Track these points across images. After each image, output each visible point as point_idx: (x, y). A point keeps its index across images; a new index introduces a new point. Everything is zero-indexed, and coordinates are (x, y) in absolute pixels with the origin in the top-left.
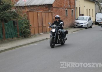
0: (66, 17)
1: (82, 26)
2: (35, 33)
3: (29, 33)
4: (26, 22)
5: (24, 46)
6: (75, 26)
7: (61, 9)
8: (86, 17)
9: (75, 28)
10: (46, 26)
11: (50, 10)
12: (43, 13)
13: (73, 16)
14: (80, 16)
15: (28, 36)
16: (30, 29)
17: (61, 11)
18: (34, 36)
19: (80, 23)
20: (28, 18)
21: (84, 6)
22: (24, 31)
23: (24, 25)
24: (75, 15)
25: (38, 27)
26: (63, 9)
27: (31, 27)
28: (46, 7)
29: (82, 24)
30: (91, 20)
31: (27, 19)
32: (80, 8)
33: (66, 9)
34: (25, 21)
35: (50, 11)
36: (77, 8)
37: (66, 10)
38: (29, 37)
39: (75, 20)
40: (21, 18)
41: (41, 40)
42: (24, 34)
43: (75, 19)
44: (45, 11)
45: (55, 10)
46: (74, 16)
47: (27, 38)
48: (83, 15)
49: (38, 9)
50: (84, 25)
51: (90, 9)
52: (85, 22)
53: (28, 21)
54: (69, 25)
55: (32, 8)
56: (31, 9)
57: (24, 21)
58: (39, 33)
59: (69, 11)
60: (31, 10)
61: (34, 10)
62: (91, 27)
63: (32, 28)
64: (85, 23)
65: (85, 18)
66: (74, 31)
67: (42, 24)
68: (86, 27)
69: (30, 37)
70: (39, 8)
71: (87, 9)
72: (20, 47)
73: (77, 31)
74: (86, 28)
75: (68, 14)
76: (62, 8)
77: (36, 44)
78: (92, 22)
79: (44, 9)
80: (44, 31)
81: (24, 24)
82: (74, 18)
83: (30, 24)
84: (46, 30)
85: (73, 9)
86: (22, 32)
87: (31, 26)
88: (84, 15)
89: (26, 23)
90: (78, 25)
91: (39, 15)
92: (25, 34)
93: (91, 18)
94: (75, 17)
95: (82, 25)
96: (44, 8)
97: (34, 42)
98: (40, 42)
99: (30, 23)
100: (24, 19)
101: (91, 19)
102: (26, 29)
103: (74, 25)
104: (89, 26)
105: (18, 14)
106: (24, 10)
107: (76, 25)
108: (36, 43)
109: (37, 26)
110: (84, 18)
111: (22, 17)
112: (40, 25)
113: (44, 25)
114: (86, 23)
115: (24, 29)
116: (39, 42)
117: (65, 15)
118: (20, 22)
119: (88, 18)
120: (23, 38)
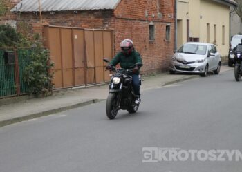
0: (151, 44)
1: (192, 69)
2: (63, 86)
3: (46, 85)
4: (40, 54)
5: (29, 120)
6: (173, 67)
7: (136, 22)
8: (204, 45)
9: (173, 73)
10: (94, 68)
11: (107, 26)
12: (86, 33)
13: (168, 42)
14: (187, 41)
15: (44, 92)
16: (51, 74)
17: (138, 29)
18: (61, 92)
19: (188, 61)
20: (46, 44)
21: (201, 17)
22: (33, 78)
23: (34, 63)
24: (174, 40)
25: (74, 68)
26: (141, 23)
27: (52, 68)
28: (97, 17)
29: (193, 62)
30: (216, 54)
31: (42, 47)
32: (188, 21)
33: (151, 23)
34: (36, 52)
35: (107, 28)
36: (179, 21)
37: (151, 27)
38: (46, 96)
39: (174, 52)
40: (25, 45)
41: (79, 105)
42: (34, 88)
43: (174, 49)
44: (94, 26)
45: (119, 24)
46: (172, 42)
47: (41, 98)
48: (196, 40)
49: (75, 20)
50: (196, 65)
51: (215, 25)
52: (200, 59)
53: (46, 53)
54: (157, 66)
55: (60, 18)
56: (58, 20)
57: (33, 53)
58: (74, 85)
59: (160, 29)
60: (58, 22)
61: (65, 22)
62: (216, 72)
63: (56, 71)
64: (199, 62)
65: (201, 49)
66: (170, 83)
67: (85, 61)
68: (203, 71)
69: (51, 95)
70: (79, 18)
71: (208, 24)
72: (19, 123)
73: (178, 81)
74: (202, 75)
75: (155, 37)
76: (141, 20)
77: (62, 115)
78: (220, 60)
79: (91, 21)
80: (88, 81)
81: (34, 60)
82: (172, 47)
83: (51, 62)
84: (95, 77)
85: (169, 24)
86: (26, 82)
87: (52, 65)
88: (200, 40)
89: (38, 59)
90: (182, 66)
91: (76, 37)
92: (35, 86)
93: (215, 48)
94: (175, 44)
95: (192, 65)
96: (92, 17)
97: (56, 108)
98: (75, 109)
99: (51, 57)
100: (36, 46)
101: (215, 52)
102: (40, 73)
103: (171, 65)
104: (211, 69)
105: (19, 34)
106: (38, 22)
107: (177, 67)
108: (64, 112)
109: (71, 67)
110: (197, 48)
111: (28, 43)
112: (78, 64)
113: (90, 64)
114: (202, 61)
115: (34, 75)
116: (70, 110)
117: (148, 39)
118: (23, 55)
119: (209, 48)
120: (29, 99)
